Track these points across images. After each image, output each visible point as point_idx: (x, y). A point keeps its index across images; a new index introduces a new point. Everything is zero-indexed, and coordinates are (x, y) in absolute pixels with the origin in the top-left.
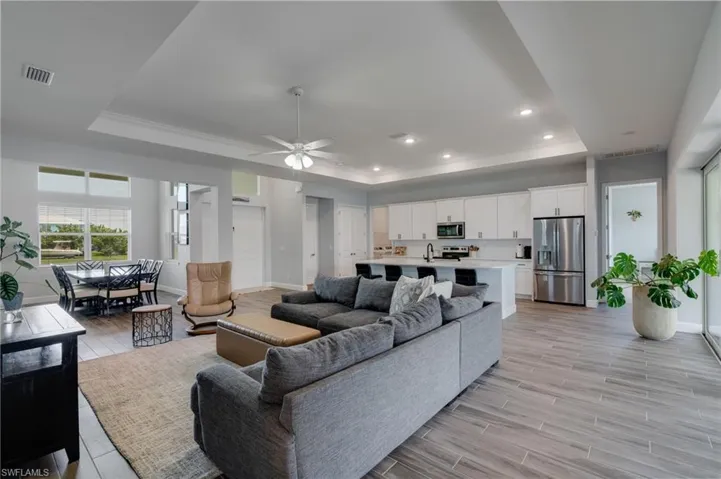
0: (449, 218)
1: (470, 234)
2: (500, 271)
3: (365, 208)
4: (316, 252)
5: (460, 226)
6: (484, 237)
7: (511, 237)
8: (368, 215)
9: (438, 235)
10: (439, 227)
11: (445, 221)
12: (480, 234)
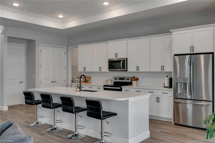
0: (116, 54)
1: (131, 68)
2: (127, 102)
3: (66, 48)
4: (24, 79)
5: (124, 61)
6: (141, 70)
7: (159, 70)
8: (67, 53)
9: (109, 68)
10: (109, 62)
11: (113, 58)
12: (138, 68)
